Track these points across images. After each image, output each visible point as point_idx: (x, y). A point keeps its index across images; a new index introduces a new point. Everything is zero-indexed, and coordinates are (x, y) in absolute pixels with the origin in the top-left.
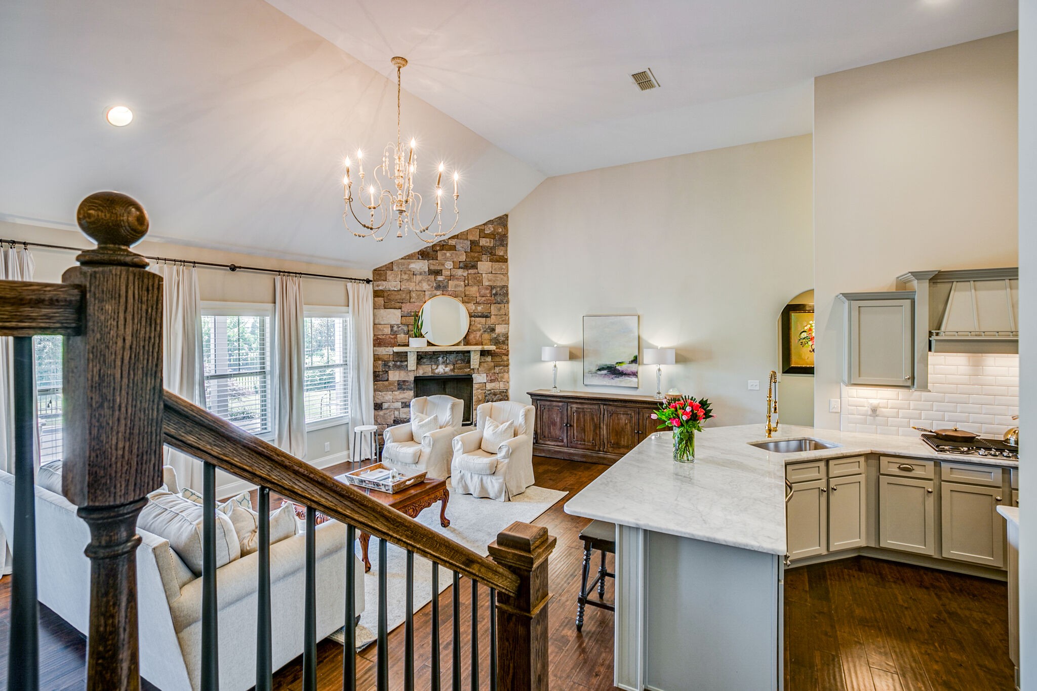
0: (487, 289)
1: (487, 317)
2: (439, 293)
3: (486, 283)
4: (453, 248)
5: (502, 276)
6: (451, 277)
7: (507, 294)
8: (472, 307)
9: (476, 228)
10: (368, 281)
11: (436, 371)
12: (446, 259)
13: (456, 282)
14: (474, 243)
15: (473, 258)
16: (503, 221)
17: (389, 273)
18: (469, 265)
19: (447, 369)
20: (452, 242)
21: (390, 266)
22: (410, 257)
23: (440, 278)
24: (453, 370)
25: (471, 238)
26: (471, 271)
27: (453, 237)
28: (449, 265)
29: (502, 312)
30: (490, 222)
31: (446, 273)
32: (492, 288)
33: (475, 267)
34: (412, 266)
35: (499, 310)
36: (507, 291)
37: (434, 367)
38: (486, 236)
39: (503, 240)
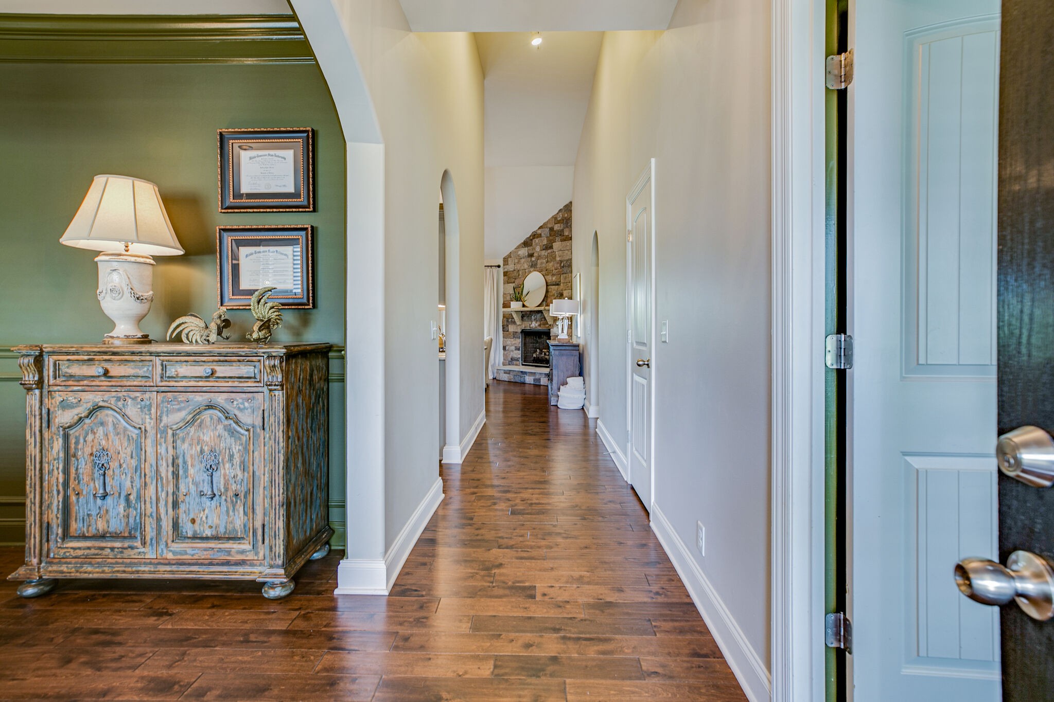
0: (558, 263)
1: (558, 285)
2: (532, 270)
3: (558, 259)
4: (540, 236)
5: (567, 252)
6: (539, 257)
7: (570, 266)
8: (549, 278)
9: (553, 217)
10: (499, 266)
11: (531, 326)
12: (537, 245)
13: (542, 261)
14: (551, 229)
15: (551, 240)
16: (568, 208)
17: (509, 259)
18: (548, 247)
19: (537, 325)
20: (539, 232)
21: (509, 256)
22: (518, 248)
23: (533, 259)
24: (540, 325)
25: (550, 226)
26: (549, 251)
27: (539, 228)
28: (538, 249)
29: (567, 280)
30: (560, 210)
31: (536, 255)
32: (561, 261)
33: (551, 247)
34: (519, 253)
35: (565, 278)
36: (571, 263)
37: (530, 323)
38: (559, 222)
39: (568, 223)
